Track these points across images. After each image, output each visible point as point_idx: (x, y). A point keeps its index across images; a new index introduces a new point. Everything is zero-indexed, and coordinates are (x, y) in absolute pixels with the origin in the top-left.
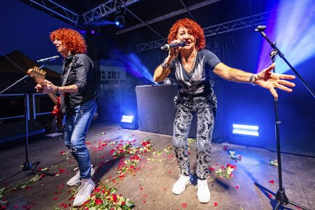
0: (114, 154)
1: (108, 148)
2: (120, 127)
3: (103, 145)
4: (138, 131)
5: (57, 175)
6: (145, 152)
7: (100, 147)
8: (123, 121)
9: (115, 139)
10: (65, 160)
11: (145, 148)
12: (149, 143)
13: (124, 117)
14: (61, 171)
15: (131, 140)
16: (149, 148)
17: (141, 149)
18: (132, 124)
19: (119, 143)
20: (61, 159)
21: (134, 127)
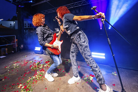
0: (32, 68)
1: (28, 65)
2: (34, 53)
3: (26, 63)
4: (43, 55)
5: (3, 80)
6: (47, 67)
7: (24, 64)
9: (32, 60)
10: (7, 71)
11: (47, 65)
12: (49, 62)
13: (36, 48)
14: (5, 78)
15: (40, 60)
16: (49, 65)
17: (45, 66)
18: (40, 51)
19: (34, 61)
20: (5, 71)
21: (41, 53)
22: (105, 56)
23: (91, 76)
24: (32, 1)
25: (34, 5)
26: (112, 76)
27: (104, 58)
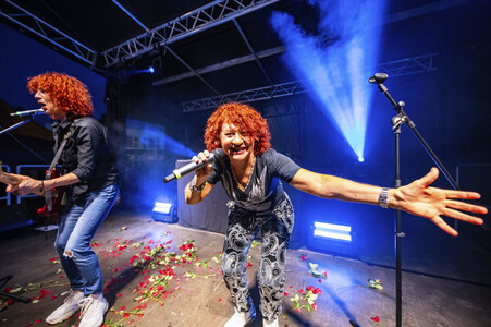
0: (135, 264)
1: (127, 254)
2: (150, 219)
3: (121, 248)
4: (176, 226)
5: (35, 301)
6: (184, 261)
7: (114, 252)
8: (155, 209)
9: (140, 239)
10: (53, 274)
11: (184, 256)
12: (191, 246)
13: (157, 204)
14: (43, 294)
15: (166, 239)
16: (190, 255)
17: (178, 257)
18: (169, 214)
19: (146, 244)
20: (49, 271)
21: (171, 220)
22: (351, 234)
23: (310, 292)
24: (152, 70)
25: (161, 82)
26: (369, 291)
27: (348, 238)
